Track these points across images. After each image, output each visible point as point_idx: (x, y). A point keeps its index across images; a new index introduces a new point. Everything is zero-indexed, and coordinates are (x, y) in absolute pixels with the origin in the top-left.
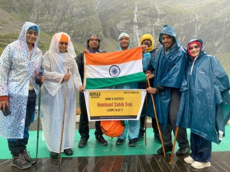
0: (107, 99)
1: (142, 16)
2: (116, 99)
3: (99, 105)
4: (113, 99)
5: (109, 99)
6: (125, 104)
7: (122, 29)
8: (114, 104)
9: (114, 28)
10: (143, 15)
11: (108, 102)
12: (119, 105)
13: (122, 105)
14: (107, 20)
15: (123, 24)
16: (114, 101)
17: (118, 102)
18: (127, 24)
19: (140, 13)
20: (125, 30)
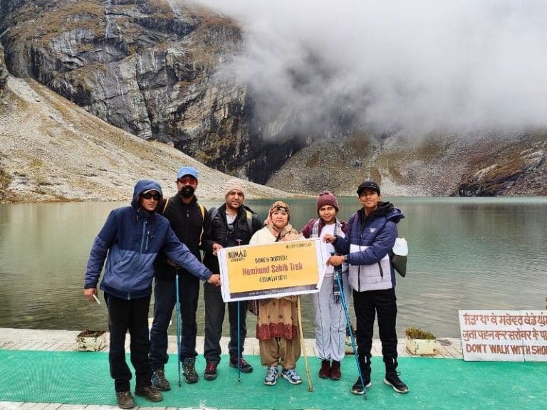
0: (258, 261)
1: (130, 22)
2: (273, 259)
3: (247, 272)
4: (268, 260)
5: (262, 260)
6: (289, 267)
7: (70, 56)
8: (271, 269)
9: (43, 51)
10: (132, 20)
11: (261, 265)
12: (279, 269)
13: (285, 268)
14: (15, 24)
15: (70, 39)
16: (270, 264)
17: (277, 263)
18: (84, 41)
19: (123, 14)
20: (79, 59)
